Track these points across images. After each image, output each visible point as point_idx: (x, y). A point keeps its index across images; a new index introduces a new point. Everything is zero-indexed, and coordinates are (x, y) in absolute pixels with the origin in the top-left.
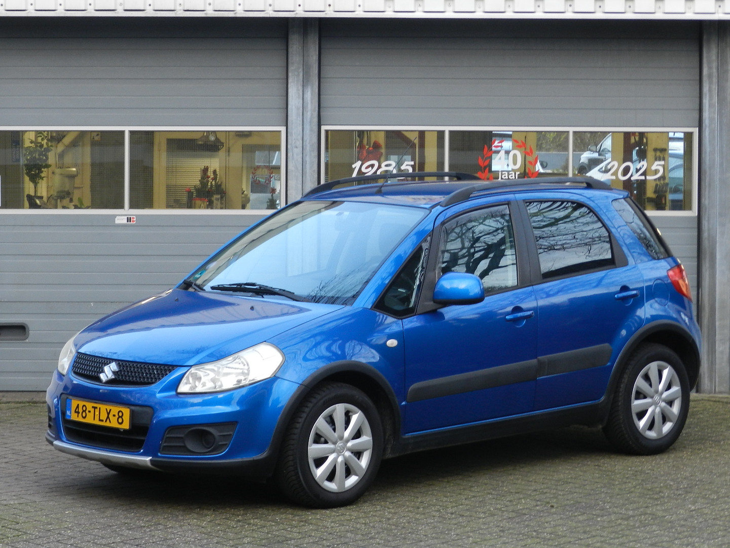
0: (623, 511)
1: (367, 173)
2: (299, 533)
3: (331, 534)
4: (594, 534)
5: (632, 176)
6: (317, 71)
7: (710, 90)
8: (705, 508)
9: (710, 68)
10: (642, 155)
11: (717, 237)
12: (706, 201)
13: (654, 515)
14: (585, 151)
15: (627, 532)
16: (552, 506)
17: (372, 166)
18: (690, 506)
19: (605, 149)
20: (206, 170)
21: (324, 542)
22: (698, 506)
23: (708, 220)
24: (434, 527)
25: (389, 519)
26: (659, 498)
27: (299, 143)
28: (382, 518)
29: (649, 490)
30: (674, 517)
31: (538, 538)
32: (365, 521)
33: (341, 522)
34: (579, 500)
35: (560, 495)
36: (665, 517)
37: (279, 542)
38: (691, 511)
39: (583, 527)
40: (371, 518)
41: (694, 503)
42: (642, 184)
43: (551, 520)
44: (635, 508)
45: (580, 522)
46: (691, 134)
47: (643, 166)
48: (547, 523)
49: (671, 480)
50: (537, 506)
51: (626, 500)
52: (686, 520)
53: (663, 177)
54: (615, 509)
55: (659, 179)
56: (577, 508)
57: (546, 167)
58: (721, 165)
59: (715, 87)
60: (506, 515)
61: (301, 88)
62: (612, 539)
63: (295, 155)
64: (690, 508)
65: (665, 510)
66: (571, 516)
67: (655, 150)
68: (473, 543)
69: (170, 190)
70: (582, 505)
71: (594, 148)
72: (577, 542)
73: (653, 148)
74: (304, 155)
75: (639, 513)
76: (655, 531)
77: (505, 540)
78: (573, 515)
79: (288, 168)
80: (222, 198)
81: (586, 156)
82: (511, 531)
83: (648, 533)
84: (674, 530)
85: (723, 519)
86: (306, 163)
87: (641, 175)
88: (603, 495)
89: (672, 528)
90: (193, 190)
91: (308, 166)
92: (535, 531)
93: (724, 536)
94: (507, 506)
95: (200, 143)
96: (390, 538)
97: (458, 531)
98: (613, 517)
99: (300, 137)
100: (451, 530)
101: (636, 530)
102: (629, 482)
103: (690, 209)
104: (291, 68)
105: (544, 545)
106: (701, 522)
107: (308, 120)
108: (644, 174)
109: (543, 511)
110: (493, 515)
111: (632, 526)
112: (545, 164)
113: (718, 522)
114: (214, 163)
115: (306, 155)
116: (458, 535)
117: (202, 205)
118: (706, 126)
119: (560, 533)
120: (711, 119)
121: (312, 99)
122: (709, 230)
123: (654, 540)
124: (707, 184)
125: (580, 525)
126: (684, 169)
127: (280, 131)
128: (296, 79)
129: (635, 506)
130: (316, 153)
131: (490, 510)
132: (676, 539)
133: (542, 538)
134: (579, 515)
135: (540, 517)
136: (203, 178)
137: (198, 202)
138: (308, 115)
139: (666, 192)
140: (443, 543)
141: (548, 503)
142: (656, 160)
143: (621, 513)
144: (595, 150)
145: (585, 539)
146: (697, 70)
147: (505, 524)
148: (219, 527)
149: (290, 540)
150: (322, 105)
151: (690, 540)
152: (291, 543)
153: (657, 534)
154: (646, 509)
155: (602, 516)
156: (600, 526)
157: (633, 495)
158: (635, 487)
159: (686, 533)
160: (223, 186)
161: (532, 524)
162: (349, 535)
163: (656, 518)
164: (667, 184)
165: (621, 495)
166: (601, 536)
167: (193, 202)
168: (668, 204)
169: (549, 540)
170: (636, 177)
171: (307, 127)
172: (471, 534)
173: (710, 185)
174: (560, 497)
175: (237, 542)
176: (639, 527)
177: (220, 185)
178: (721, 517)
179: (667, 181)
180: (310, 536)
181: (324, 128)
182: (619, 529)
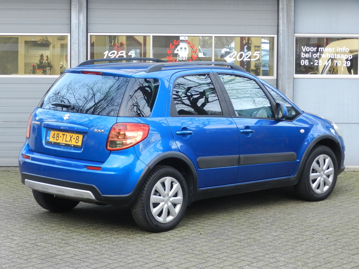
0: (238, 237)
1: (111, 57)
2: (63, 251)
3: (80, 252)
4: (222, 251)
5: (244, 58)
6: (85, 6)
7: (283, 16)
8: (282, 234)
9: (283, 5)
10: (249, 49)
11: (286, 90)
12: (280, 72)
13: (255, 239)
14: (223, 48)
15: (240, 250)
16: (201, 234)
17: (114, 53)
18: (274, 233)
19: (232, 47)
20: (42, 56)
21: (76, 257)
22: (278, 233)
23: (282, 81)
24: (137, 247)
25: (113, 242)
26: (257, 229)
27: (77, 42)
28: (110, 241)
29: (252, 223)
30: (265, 241)
31: (192, 254)
32: (101, 243)
33: (87, 244)
34: (215, 230)
35: (205, 227)
36: (261, 240)
37: (51, 257)
38: (274, 236)
39: (217, 246)
40: (103, 241)
41: (276, 231)
42: (249, 63)
43: (200, 242)
44: (245, 235)
45: (215, 243)
46: (273, 38)
47: (249, 54)
48: (198, 244)
49: (263, 218)
50: (193, 233)
51: (240, 230)
52: (272, 242)
53: (259, 60)
54: (234, 236)
55: (257, 60)
56: (214, 235)
57: (206, 55)
58: (288, 53)
59: (285, 14)
60: (176, 239)
61: (77, 14)
62: (232, 254)
63: (75, 48)
64: (274, 235)
65: (260, 236)
66: (210, 240)
67: (255, 46)
68: (157, 257)
69: (26, 65)
70: (217, 233)
71: (227, 47)
72: (213, 256)
73: (254, 45)
74: (79, 47)
75: (247, 238)
76: (255, 249)
77: (175, 255)
78: (212, 239)
79: (71, 54)
80: (51, 69)
81: (223, 51)
82: (178, 250)
83: (251, 250)
84: (265, 248)
85: (291, 241)
86: (80, 52)
87: (248, 58)
88: (228, 227)
89: (264, 247)
90: (36, 65)
91: (81, 53)
92: (191, 249)
93: (292, 252)
94: (177, 234)
95: (39, 43)
96: (113, 254)
97: (150, 250)
98: (233, 240)
99: (77, 39)
100: (146, 249)
101: (245, 248)
102: (242, 219)
103: (273, 75)
104: (72, 4)
105: (195, 258)
106: (280, 243)
107: (81, 30)
108: (250, 58)
109: (196, 237)
110: (169, 239)
111: (243, 246)
112: (205, 54)
113: (289, 243)
114: (47, 53)
115: (80, 48)
116: (149, 252)
117: (40, 72)
118: (281, 34)
119: (204, 251)
120: (283, 30)
121: (83, 20)
122: (282, 86)
123: (255, 255)
124: (281, 63)
125: (215, 245)
126: (269, 56)
127: (67, 36)
128: (75, 9)
129: (245, 233)
130: (85, 47)
131: (168, 236)
132: (267, 254)
133: (195, 254)
134: (215, 239)
135: (194, 240)
136: (41, 59)
137: (38, 71)
138: (81, 27)
139: (260, 66)
140: (141, 257)
141: (199, 232)
142: (255, 51)
143: (237, 238)
144: (228, 48)
145: (218, 254)
146: (277, 6)
147: (175, 245)
148: (20, 248)
149: (58, 256)
150: (88, 23)
151: (274, 255)
152: (58, 258)
153: (256, 251)
154: (251, 235)
155: (227, 240)
156: (226, 246)
157: (244, 227)
158: (244, 222)
159: (272, 251)
160: (51, 64)
161: (190, 245)
162: (90, 252)
163: (256, 241)
164: (261, 63)
165: (237, 226)
166: (226, 253)
167: (36, 71)
168: (261, 72)
169: (198, 255)
170: (246, 59)
171: (81, 34)
172: (157, 252)
173: (282, 63)
174: (205, 228)
175: (28, 257)
176: (246, 247)
177: (50, 63)
178: (290, 240)
179: (261, 61)
180: (69, 253)
181: (89, 34)
182: (236, 248)
